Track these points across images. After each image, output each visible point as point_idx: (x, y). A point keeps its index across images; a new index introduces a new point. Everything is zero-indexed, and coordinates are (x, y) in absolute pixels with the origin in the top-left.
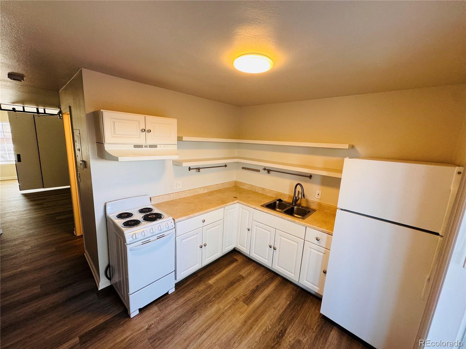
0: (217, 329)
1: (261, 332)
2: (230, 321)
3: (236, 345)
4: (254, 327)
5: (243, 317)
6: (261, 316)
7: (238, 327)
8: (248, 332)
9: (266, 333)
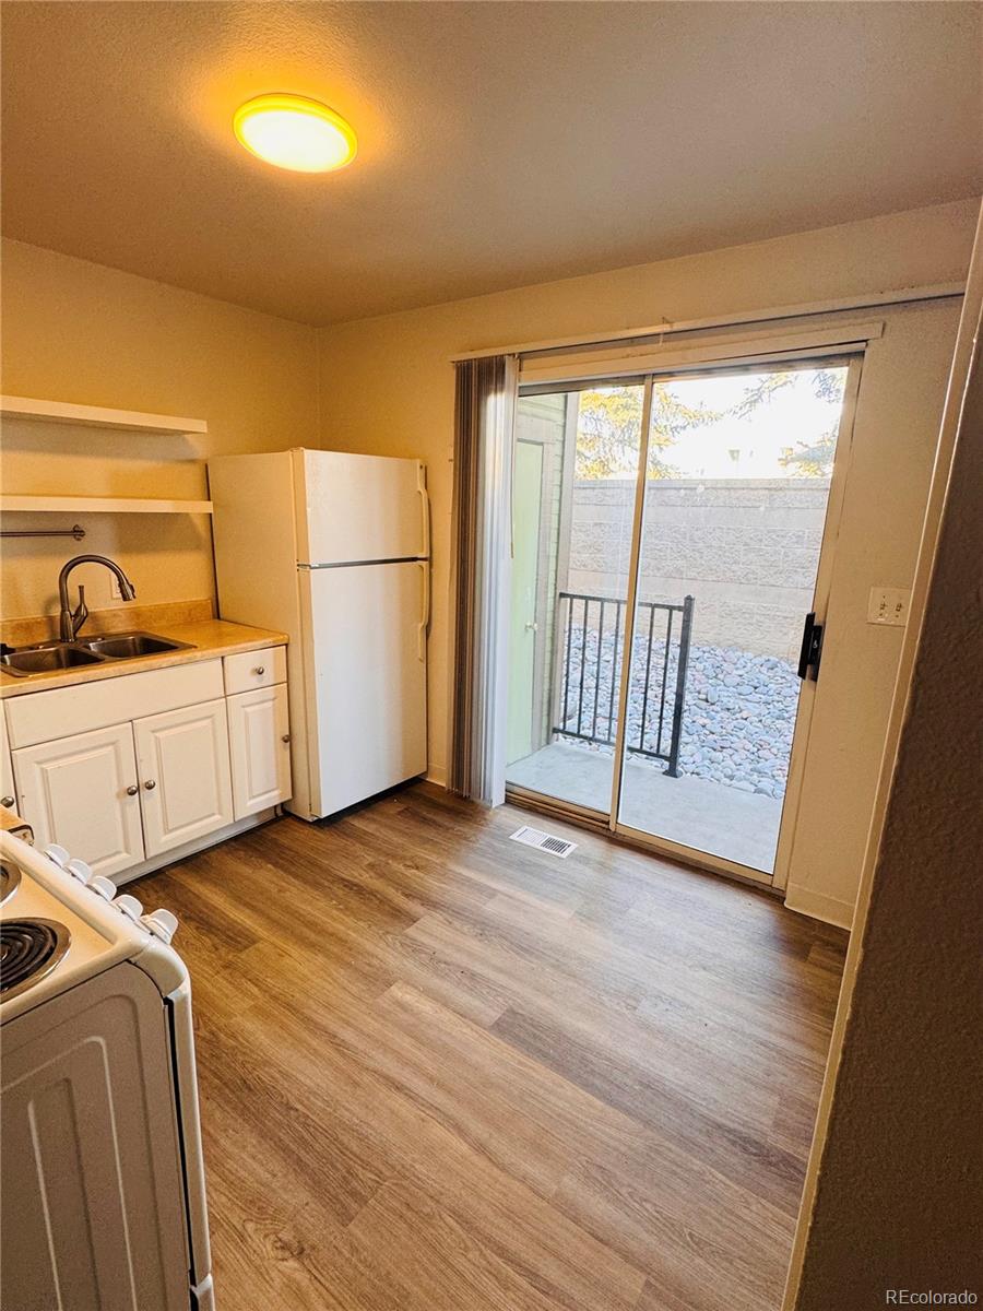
0: (328, 1007)
1: (346, 919)
2: (304, 979)
3: (375, 962)
4: (331, 930)
5: (295, 951)
6: (301, 915)
7: (325, 959)
8: (342, 941)
9: (347, 909)
